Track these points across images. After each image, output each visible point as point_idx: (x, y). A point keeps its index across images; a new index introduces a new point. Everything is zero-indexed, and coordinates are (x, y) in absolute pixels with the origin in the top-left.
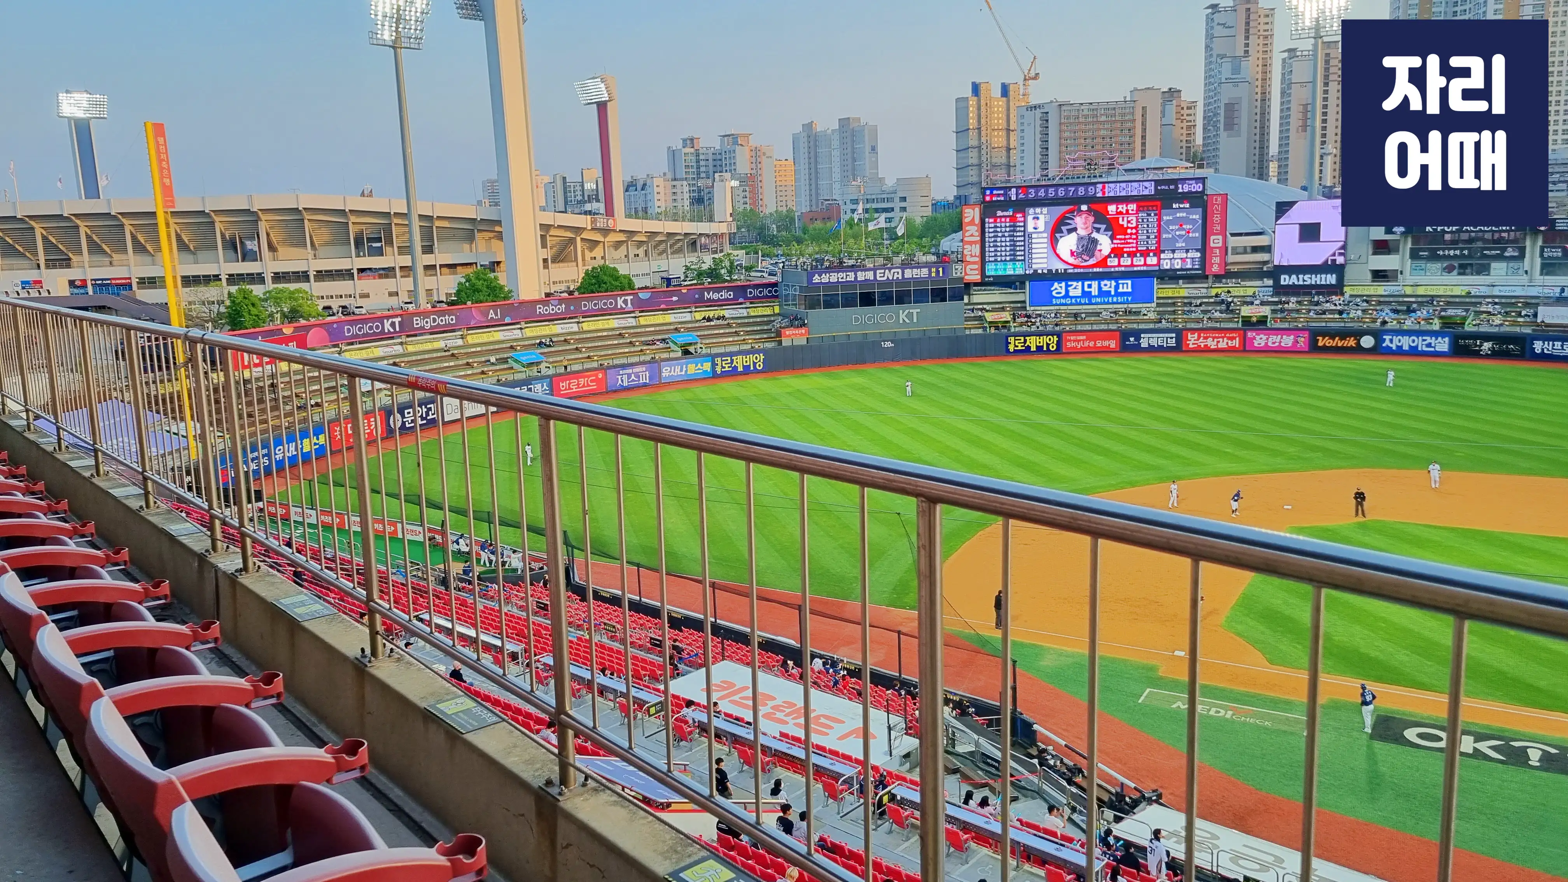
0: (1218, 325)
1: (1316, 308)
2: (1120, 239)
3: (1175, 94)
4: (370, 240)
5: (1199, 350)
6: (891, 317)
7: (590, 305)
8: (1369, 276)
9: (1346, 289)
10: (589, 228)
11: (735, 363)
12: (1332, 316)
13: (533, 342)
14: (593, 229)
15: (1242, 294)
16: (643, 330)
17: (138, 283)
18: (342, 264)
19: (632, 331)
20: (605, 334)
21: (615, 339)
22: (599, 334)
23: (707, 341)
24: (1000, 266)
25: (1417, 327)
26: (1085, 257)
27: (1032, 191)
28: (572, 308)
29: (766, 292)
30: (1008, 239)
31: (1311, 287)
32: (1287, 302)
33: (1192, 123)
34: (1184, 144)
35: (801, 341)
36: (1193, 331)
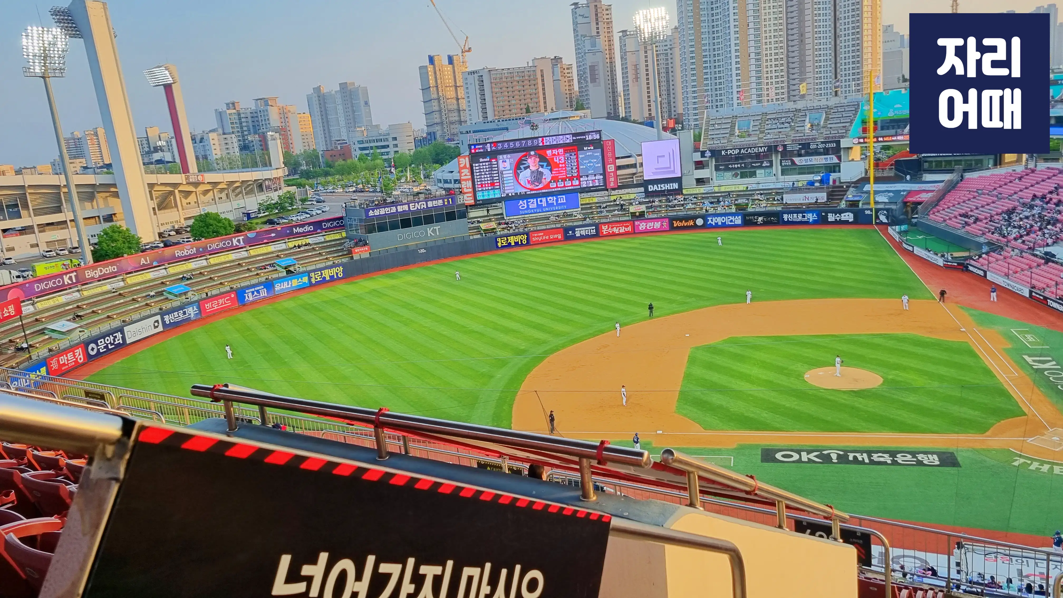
0: (618, 219)
1: (669, 204)
2: (556, 171)
3: (559, 60)
5: (609, 235)
6: (422, 233)
7: (214, 246)
8: (695, 182)
9: (684, 191)
10: (184, 183)
11: (324, 275)
12: (679, 208)
13: (178, 277)
14: (187, 183)
15: (628, 198)
16: (255, 259)
19: (247, 261)
20: (228, 265)
21: (237, 268)
22: (224, 266)
23: (302, 262)
24: (486, 193)
25: (724, 211)
26: (536, 184)
27: (500, 144)
28: (201, 250)
29: (335, 223)
30: (488, 176)
31: (666, 191)
32: (653, 202)
33: (571, 78)
34: (568, 92)
35: (366, 255)
36: (605, 224)
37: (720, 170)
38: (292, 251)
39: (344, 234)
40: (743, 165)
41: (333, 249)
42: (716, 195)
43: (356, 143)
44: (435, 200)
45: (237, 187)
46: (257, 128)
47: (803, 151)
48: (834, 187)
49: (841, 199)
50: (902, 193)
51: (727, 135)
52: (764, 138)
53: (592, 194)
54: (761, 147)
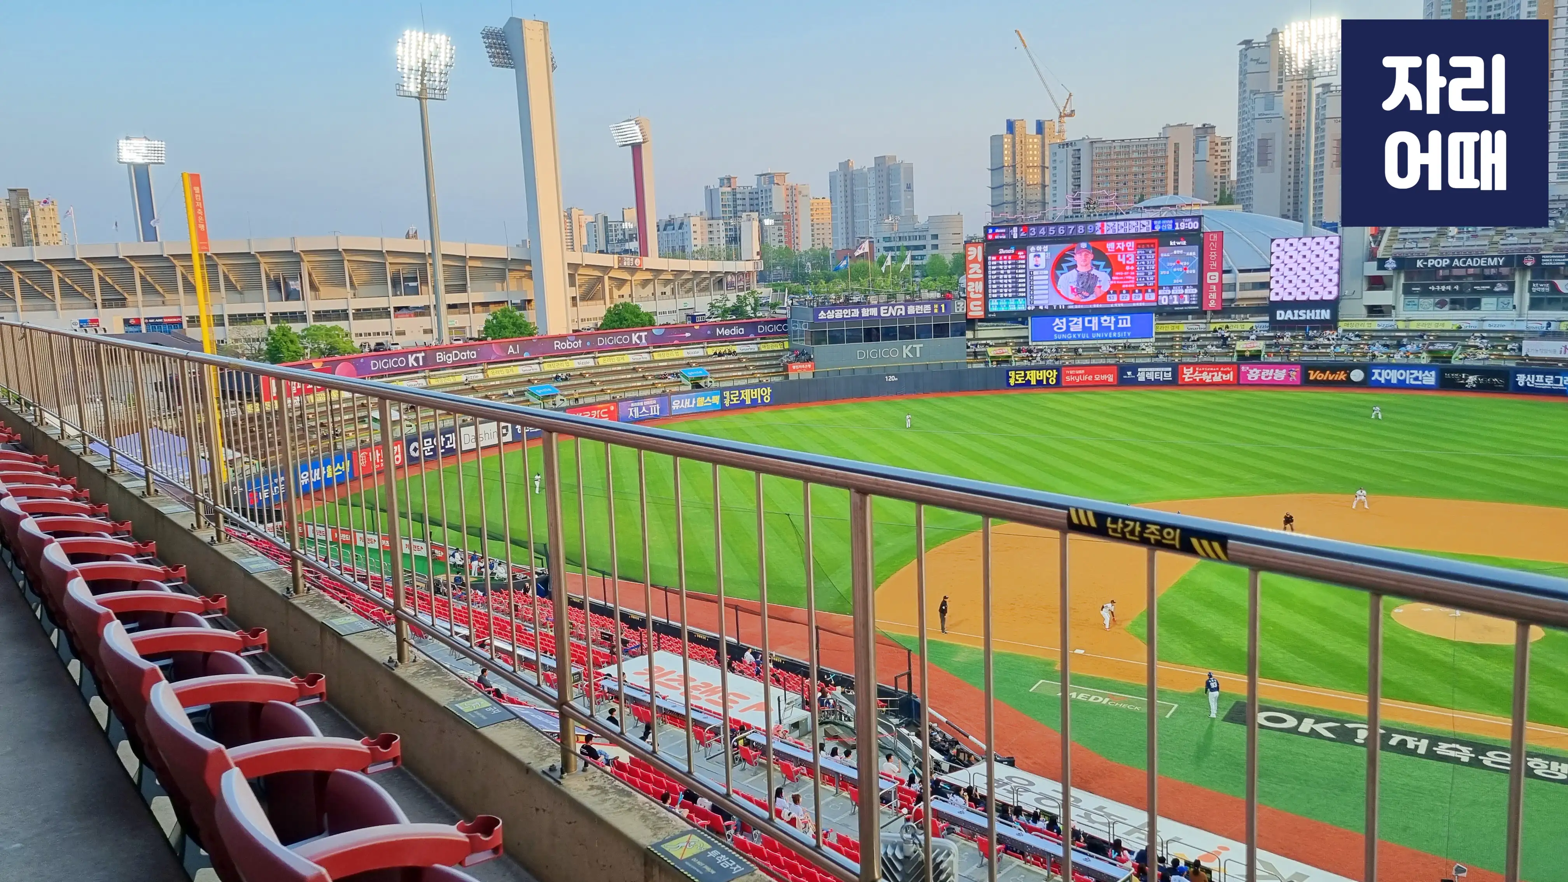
0: (1213, 359)
1: (1310, 342)
2: (1119, 276)
3: (1209, 130)
4: (406, 279)
5: (1194, 384)
6: (894, 352)
7: (606, 341)
8: (1364, 311)
9: (1340, 324)
10: (616, 267)
11: (743, 396)
12: (1324, 351)
13: (550, 376)
14: (619, 268)
15: (1240, 329)
16: (656, 365)
17: (188, 321)
18: (380, 303)
19: (646, 366)
20: (619, 368)
21: (629, 373)
22: (614, 369)
23: (717, 376)
24: (1003, 302)
25: (1405, 361)
26: (1085, 294)
27: (1034, 229)
28: (588, 344)
29: (776, 328)
30: (1010, 276)
31: (1306, 322)
32: (1281, 337)
33: (1227, 159)
34: (1218, 180)
35: (809, 375)
36: (1188, 365)
37: (1413, 293)
38: (708, 360)
39: (787, 346)
40: (1457, 288)
41: (764, 363)
42: (1398, 334)
43: (881, 240)
44: (919, 304)
45: (687, 280)
51: (1433, 235)
52: (1502, 242)
54: (1493, 257)
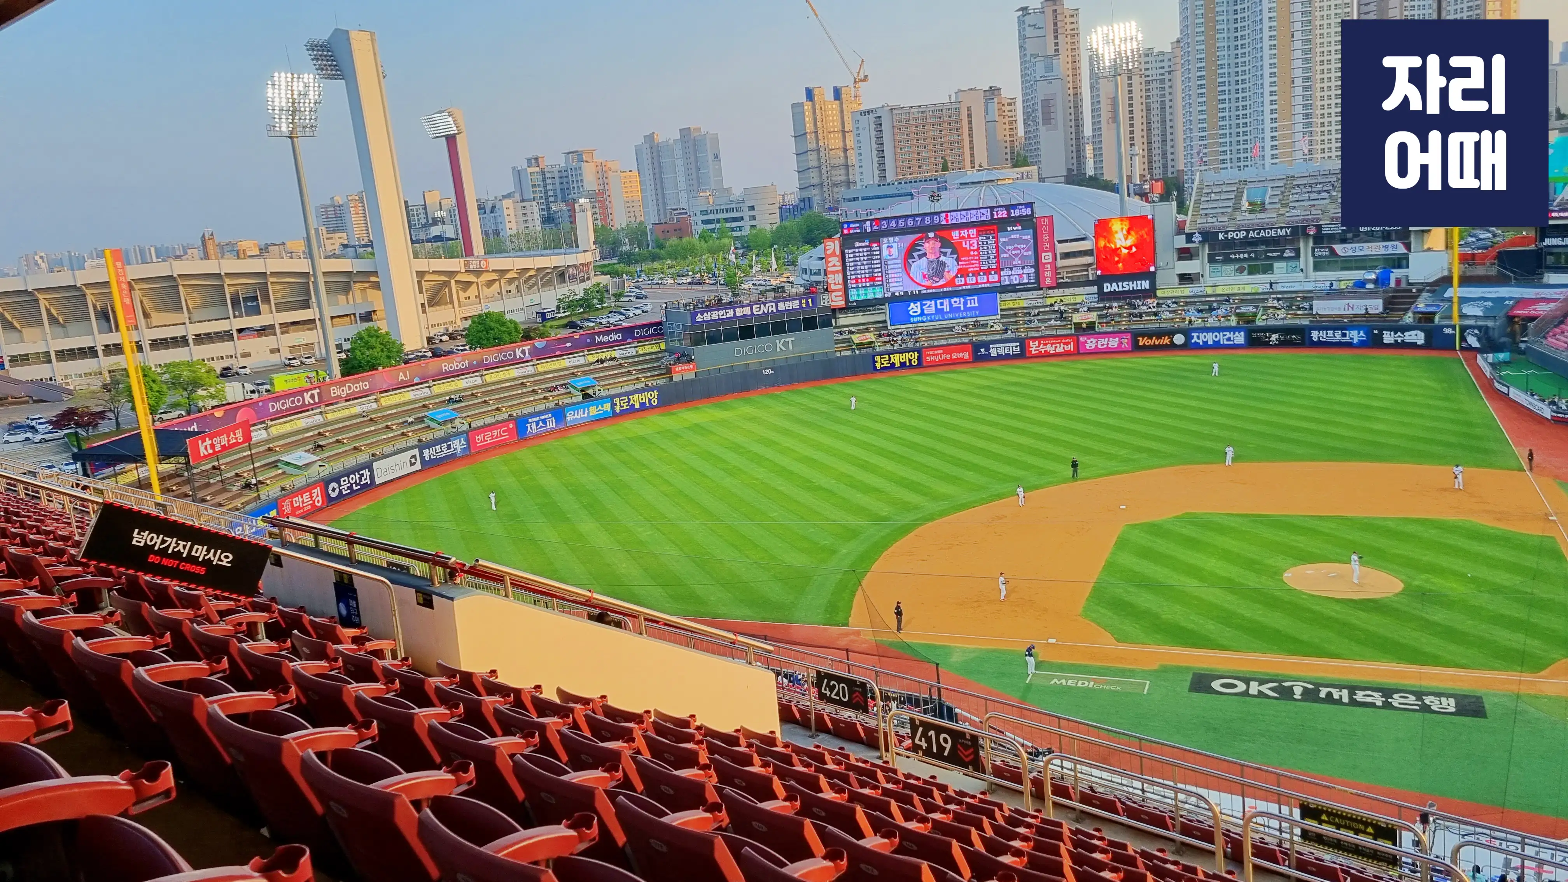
0: (1054, 332)
1: (1134, 311)
2: (965, 261)
3: (996, 92)
4: (247, 300)
5: (1040, 356)
6: (769, 347)
7: (493, 358)
8: (1177, 280)
9: (1158, 292)
10: (463, 271)
11: (632, 402)
12: (1148, 318)
13: (443, 399)
14: (466, 271)
16: (543, 377)
18: (221, 326)
19: (534, 379)
20: (508, 384)
21: (518, 389)
22: (503, 385)
23: (604, 383)
24: (862, 291)
25: (1218, 324)
26: (935, 279)
27: (885, 222)
28: (475, 363)
29: (652, 331)
30: (866, 267)
31: (1129, 292)
32: (1110, 308)
33: (1014, 119)
34: (1008, 139)
35: (691, 376)
36: (1034, 339)
37: (1216, 261)
38: (592, 368)
39: (663, 346)
40: (1253, 255)
41: (646, 366)
42: (1208, 299)
43: (698, 214)
44: (789, 300)
45: (531, 277)
46: (567, 192)
47: (1349, 235)
48: (1395, 291)
49: (1406, 310)
50: (1507, 302)
51: (1229, 210)
52: (1287, 214)
53: (1019, 294)
54: (1281, 228)
